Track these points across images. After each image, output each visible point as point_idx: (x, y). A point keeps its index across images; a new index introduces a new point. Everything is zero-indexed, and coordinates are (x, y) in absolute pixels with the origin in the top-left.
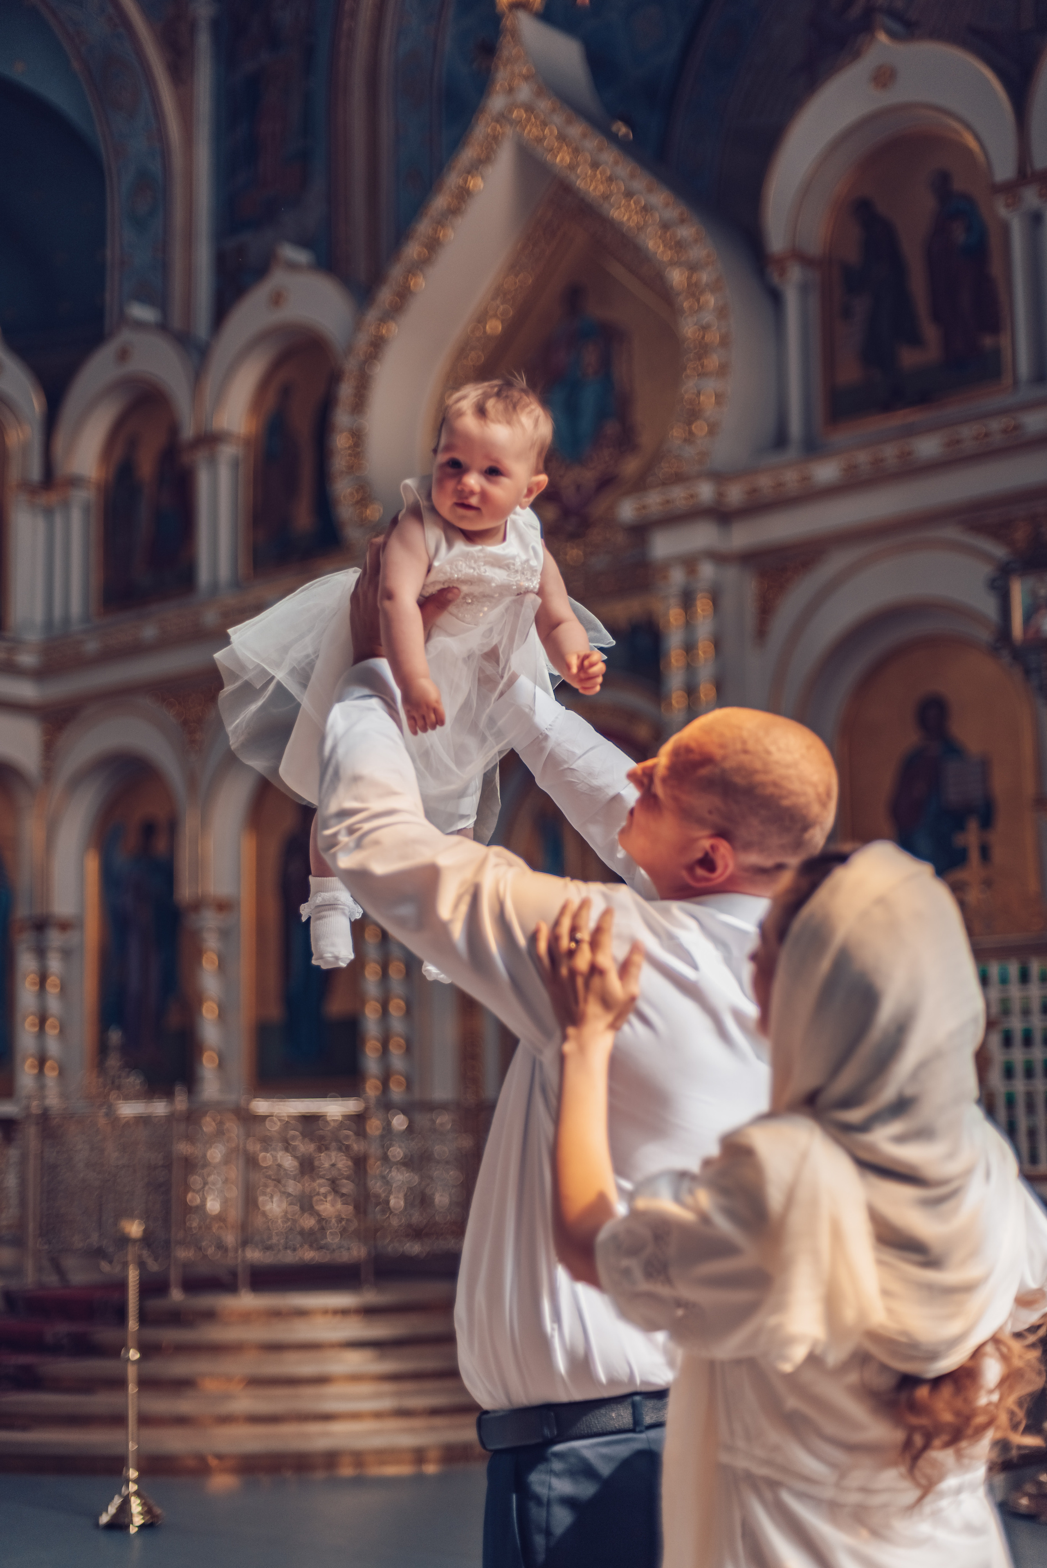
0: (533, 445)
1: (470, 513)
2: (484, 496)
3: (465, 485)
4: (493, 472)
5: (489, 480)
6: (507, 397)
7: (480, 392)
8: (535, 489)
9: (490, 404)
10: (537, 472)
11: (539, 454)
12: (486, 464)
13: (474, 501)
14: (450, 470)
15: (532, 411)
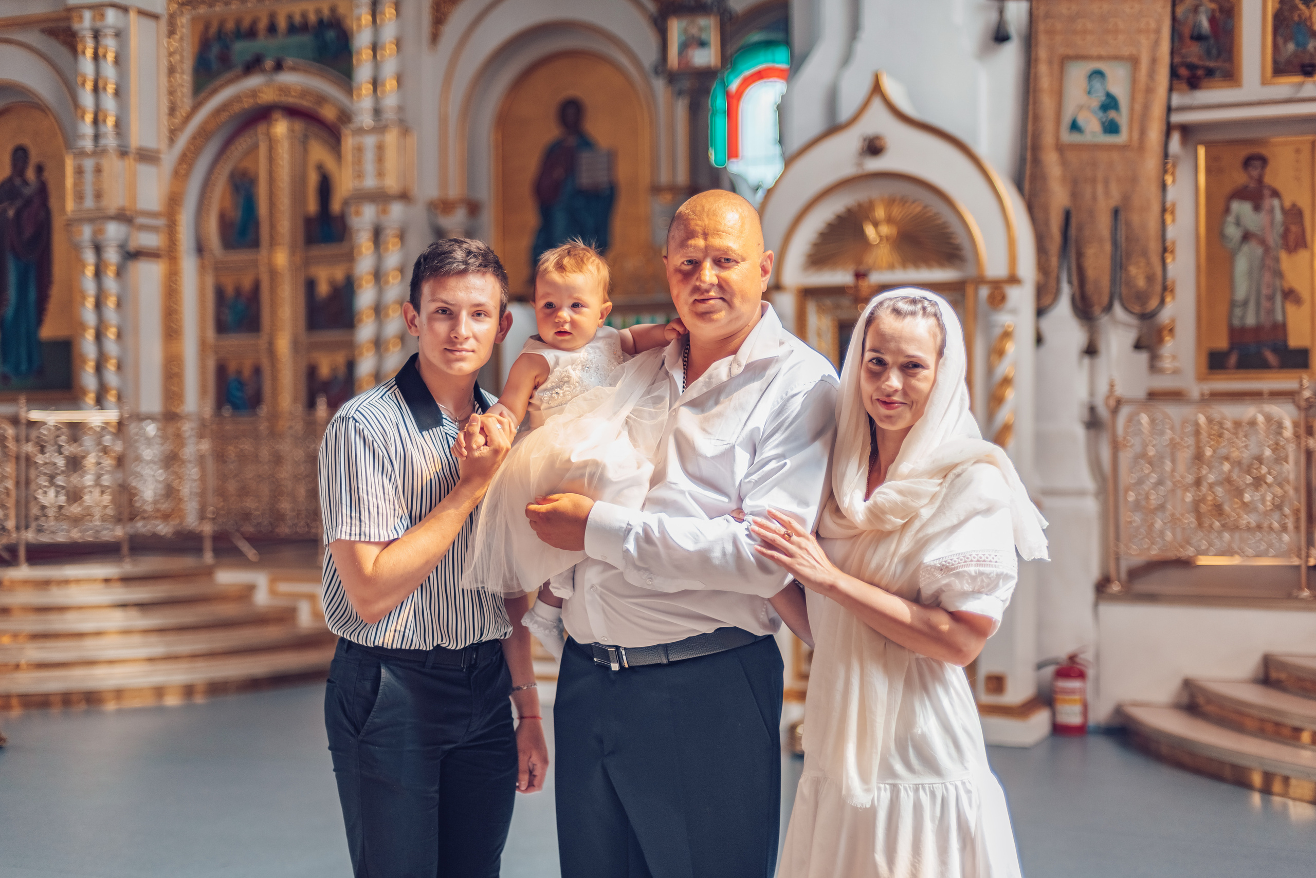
0: (599, 283)
1: (567, 337)
2: (573, 323)
3: (560, 317)
4: (576, 306)
5: (576, 313)
6: (575, 255)
7: (556, 255)
8: (605, 313)
9: (566, 261)
10: (605, 302)
11: (604, 288)
12: (571, 302)
13: (567, 327)
14: (548, 311)
15: (594, 261)
